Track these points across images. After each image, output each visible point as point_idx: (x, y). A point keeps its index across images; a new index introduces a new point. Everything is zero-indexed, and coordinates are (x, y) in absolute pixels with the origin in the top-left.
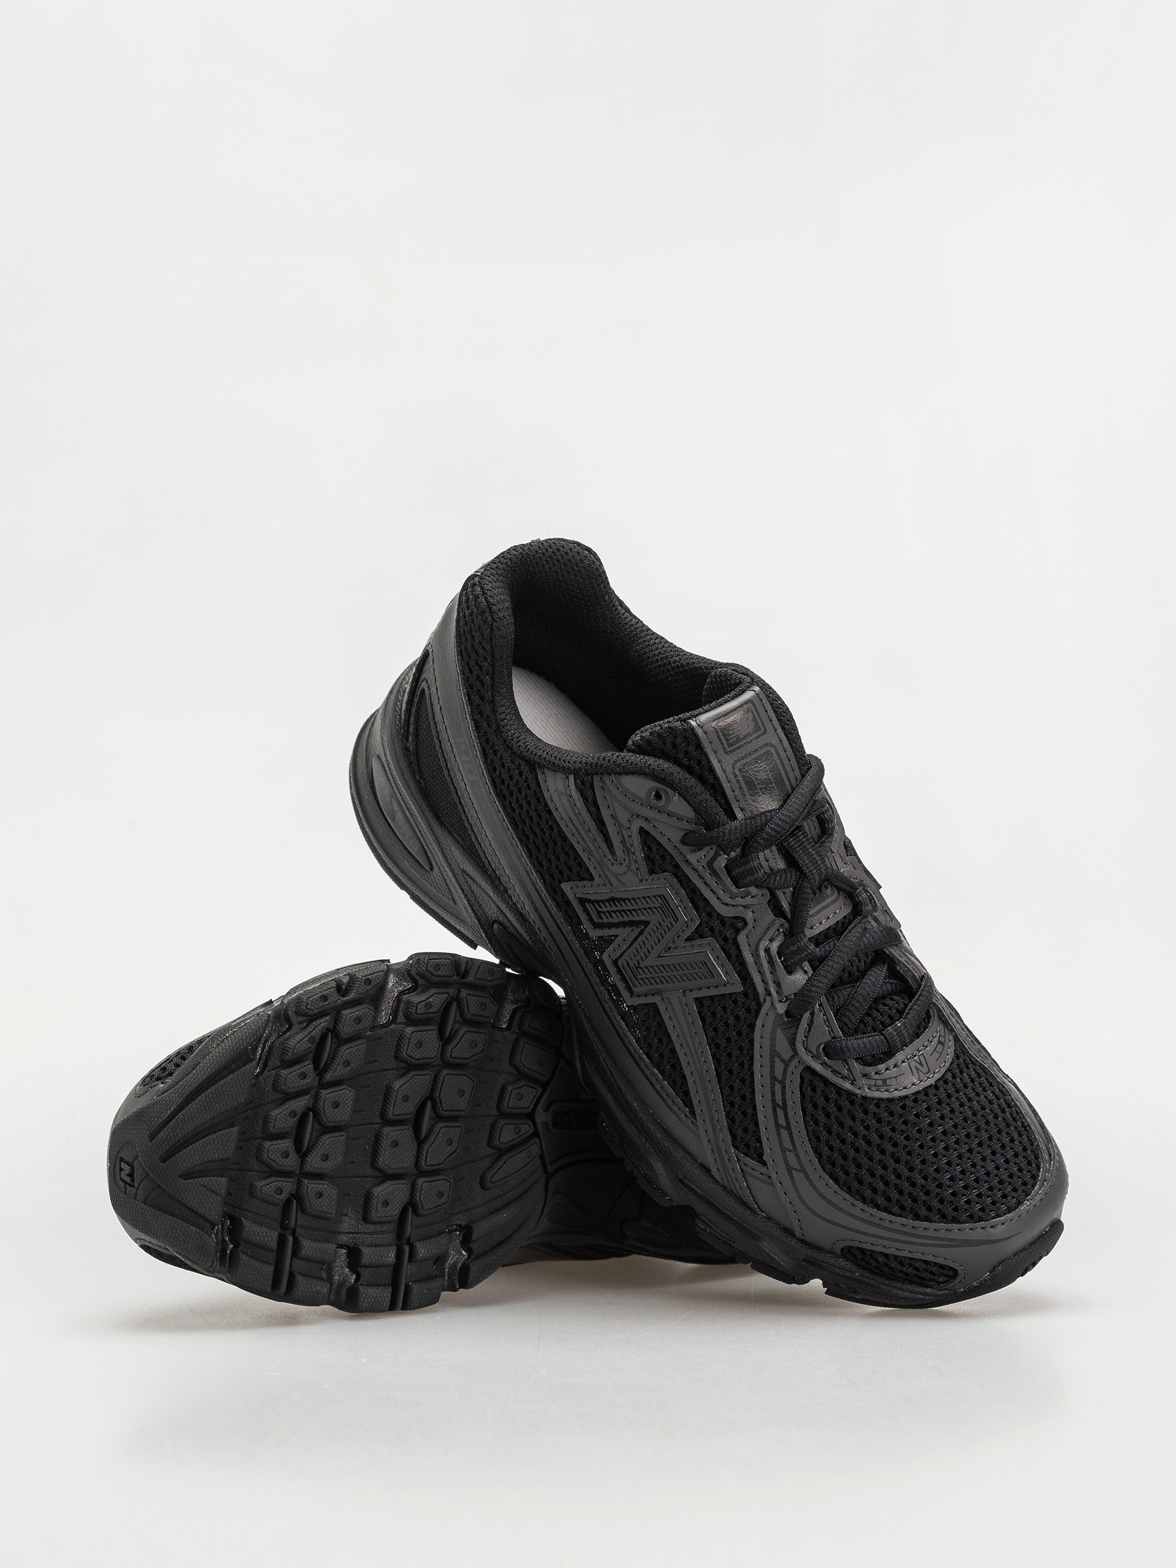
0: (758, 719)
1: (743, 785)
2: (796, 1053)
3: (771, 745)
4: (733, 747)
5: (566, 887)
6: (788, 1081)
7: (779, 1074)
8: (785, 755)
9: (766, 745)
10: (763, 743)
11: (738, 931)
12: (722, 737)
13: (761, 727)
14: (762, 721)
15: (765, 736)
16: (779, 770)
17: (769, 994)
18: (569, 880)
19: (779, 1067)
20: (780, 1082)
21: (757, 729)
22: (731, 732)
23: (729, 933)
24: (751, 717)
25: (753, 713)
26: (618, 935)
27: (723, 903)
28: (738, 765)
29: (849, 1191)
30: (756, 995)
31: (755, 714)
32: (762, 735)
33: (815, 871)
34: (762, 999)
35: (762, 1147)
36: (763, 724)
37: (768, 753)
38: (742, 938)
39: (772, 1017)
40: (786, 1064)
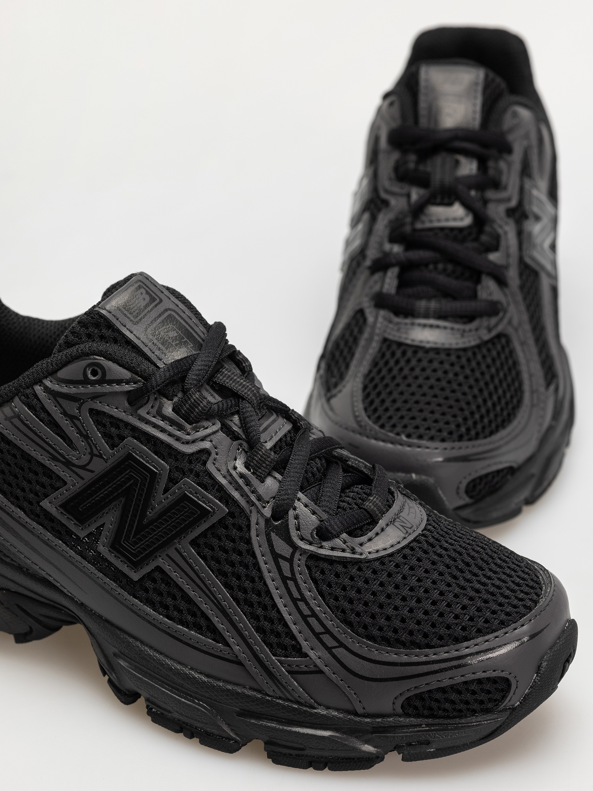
0: (151, 292)
1: (160, 346)
2: (295, 548)
3: (170, 309)
4: (139, 318)
5: (45, 504)
6: (298, 576)
7: (288, 574)
8: (185, 315)
9: (166, 310)
10: (162, 309)
11: (204, 463)
12: (126, 312)
13: (156, 297)
14: (155, 293)
15: (162, 304)
16: (185, 327)
17: (253, 504)
18: (46, 496)
19: (285, 565)
20: (290, 579)
21: (153, 300)
22: (132, 307)
23: (198, 467)
24: (144, 292)
25: (145, 289)
26: (104, 524)
27: (183, 443)
28: (149, 330)
29: (389, 644)
30: (242, 510)
31: (147, 289)
32: (159, 303)
33: (249, 393)
34: (248, 511)
35: (298, 643)
36: (157, 295)
37: (170, 316)
38: (210, 466)
39: (262, 523)
40: (290, 561)
